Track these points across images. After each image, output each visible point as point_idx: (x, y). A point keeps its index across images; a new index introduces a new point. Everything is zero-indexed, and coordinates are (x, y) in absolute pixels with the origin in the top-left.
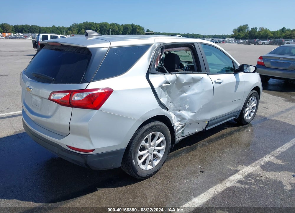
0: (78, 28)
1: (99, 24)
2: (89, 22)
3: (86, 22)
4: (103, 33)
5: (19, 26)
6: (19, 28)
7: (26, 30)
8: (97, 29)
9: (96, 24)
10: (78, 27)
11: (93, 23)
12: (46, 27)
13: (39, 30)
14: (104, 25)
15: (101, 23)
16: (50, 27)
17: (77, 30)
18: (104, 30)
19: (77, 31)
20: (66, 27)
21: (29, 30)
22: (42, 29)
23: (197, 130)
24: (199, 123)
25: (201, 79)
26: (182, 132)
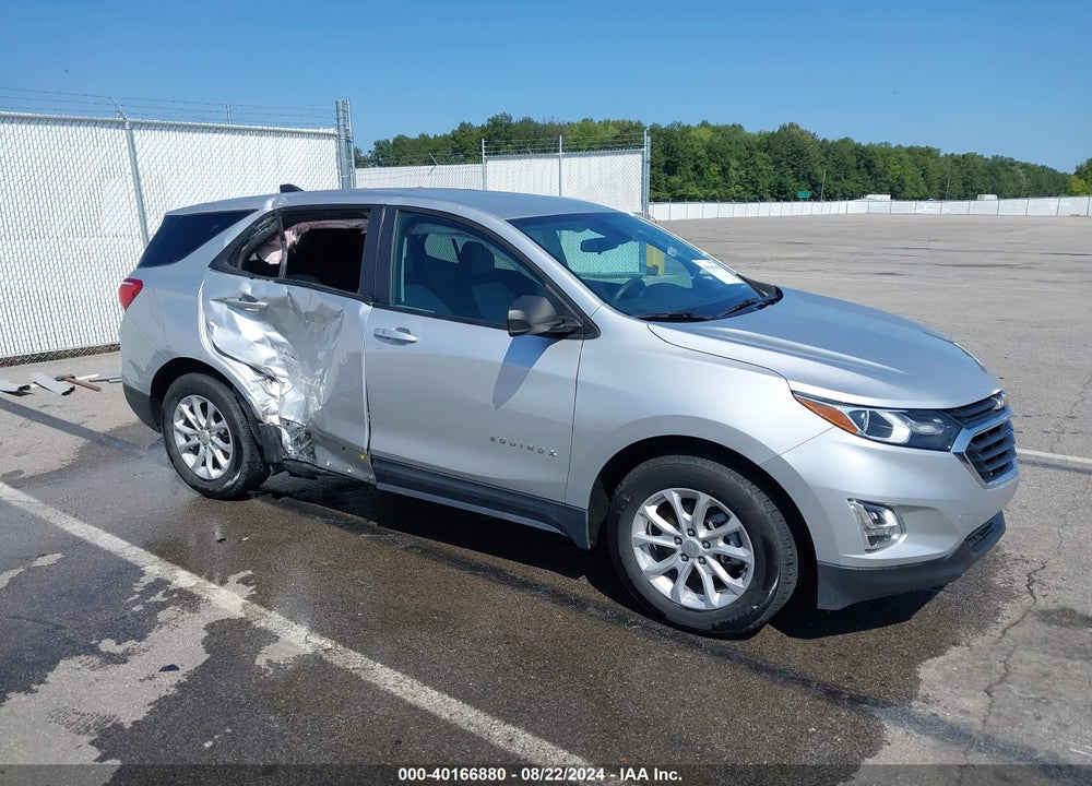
23: (349, 470)
24: (344, 448)
25: (342, 313)
26: (310, 450)
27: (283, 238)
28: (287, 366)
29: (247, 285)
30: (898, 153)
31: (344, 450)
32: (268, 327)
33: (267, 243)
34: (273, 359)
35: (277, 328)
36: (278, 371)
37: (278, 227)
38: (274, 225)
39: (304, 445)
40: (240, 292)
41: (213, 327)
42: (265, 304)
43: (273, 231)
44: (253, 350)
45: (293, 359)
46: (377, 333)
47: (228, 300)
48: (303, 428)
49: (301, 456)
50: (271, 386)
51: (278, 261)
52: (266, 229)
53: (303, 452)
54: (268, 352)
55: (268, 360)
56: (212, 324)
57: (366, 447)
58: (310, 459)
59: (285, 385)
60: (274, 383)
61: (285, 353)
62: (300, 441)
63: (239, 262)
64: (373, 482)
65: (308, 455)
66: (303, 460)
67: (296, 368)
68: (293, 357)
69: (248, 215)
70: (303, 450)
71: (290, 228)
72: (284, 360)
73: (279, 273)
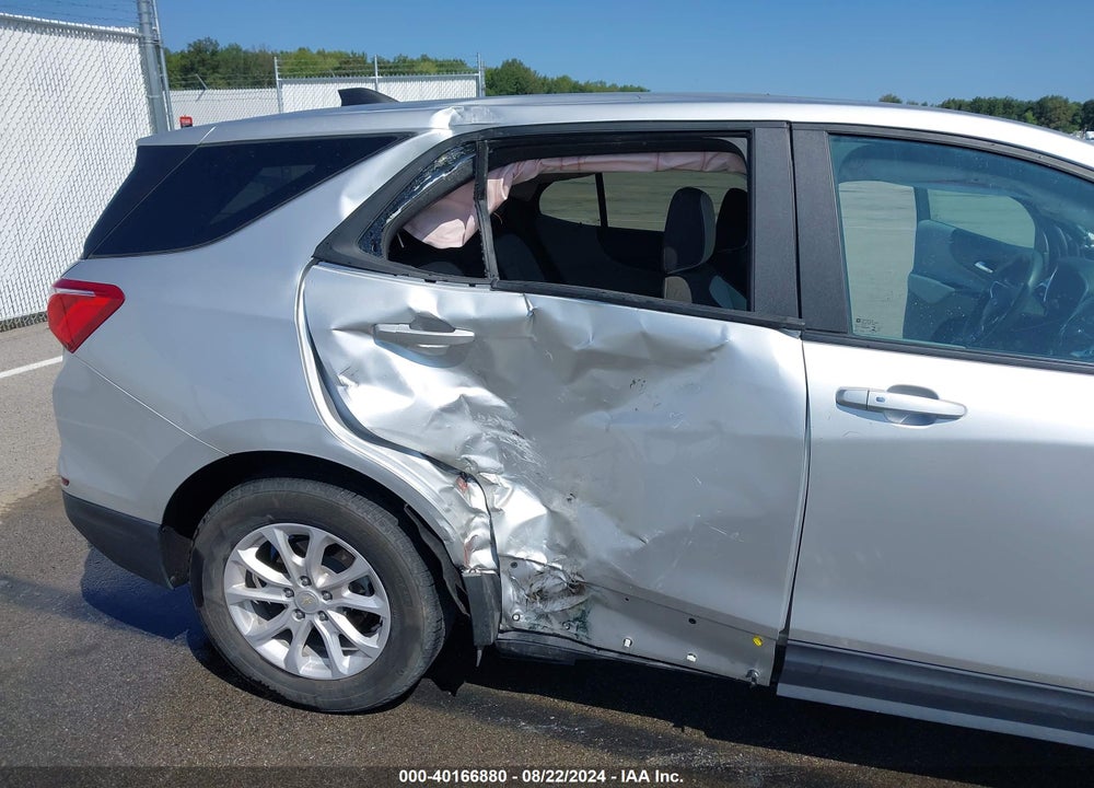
23: (691, 658)
24: (692, 621)
25: (714, 354)
26: (574, 614)
27: (481, 194)
28: (503, 451)
29: (421, 295)
31: (691, 622)
32: (464, 378)
33: (433, 207)
34: (475, 440)
35: (485, 378)
36: (483, 461)
37: (470, 170)
38: (463, 166)
39: (557, 606)
40: (410, 310)
41: (345, 386)
42: (471, 334)
43: (459, 180)
44: (440, 428)
45: (515, 437)
46: (847, 397)
47: (383, 328)
48: (552, 572)
49: (543, 622)
50: (470, 492)
51: (465, 241)
52: (444, 175)
53: (551, 617)
54: (466, 428)
55: (467, 443)
56: (343, 379)
57: (781, 626)
58: (573, 630)
59: (498, 489)
60: (471, 485)
61: (500, 427)
62: (542, 595)
63: (384, 246)
64: (767, 683)
65: (567, 622)
66: (546, 631)
67: (522, 454)
68: (515, 433)
69: (393, 145)
70: (553, 613)
71: (496, 172)
72: (496, 440)
73: (484, 267)
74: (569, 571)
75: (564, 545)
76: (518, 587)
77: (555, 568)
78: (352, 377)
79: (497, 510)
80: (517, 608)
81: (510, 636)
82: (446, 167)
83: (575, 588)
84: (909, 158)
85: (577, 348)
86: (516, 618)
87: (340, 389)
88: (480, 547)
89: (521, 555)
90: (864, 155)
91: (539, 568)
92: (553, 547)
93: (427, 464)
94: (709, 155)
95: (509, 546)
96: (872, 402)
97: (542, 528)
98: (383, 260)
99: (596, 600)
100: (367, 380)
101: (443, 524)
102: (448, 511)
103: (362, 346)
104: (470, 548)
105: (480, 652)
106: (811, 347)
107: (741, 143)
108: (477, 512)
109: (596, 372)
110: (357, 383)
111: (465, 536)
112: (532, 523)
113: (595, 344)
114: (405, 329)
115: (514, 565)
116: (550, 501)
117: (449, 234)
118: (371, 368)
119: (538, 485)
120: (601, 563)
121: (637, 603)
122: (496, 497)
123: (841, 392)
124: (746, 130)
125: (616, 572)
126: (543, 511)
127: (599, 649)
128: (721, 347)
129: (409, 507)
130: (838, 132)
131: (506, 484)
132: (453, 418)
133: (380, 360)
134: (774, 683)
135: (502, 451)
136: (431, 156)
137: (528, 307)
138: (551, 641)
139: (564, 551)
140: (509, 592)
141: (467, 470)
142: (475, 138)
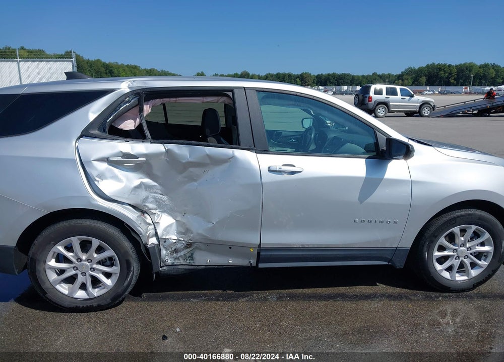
0: (414, 75)
1: (456, 66)
2: (436, 64)
3: (431, 65)
4: (461, 83)
5: (323, 75)
6: (323, 78)
7: (332, 81)
8: (450, 76)
9: (449, 66)
10: (414, 73)
11: (444, 66)
12: (363, 76)
13: (351, 81)
14: (466, 68)
15: (460, 65)
16: (368, 76)
17: (412, 78)
18: (466, 77)
19: (412, 80)
20: (395, 74)
21: (336, 80)
22: (356, 78)
23: (230, 262)
24: (230, 248)
25: (231, 159)
26: (188, 255)
27: (141, 110)
30: (123, 67)
32: (141, 176)
33: (122, 117)
34: (147, 198)
35: (150, 175)
36: (151, 206)
37: (137, 102)
38: (134, 101)
39: (182, 253)
40: (121, 152)
41: (98, 181)
42: (145, 159)
43: (133, 106)
44: (134, 194)
45: (161, 196)
46: (271, 169)
47: (111, 159)
48: (180, 242)
49: (177, 261)
50: (146, 217)
51: (136, 126)
52: (127, 104)
53: (180, 258)
54: (143, 194)
55: (144, 199)
56: (97, 179)
57: (259, 243)
58: (188, 261)
59: (156, 215)
60: (146, 215)
61: (155, 193)
62: (176, 251)
63: (107, 130)
64: (254, 265)
65: (186, 259)
66: (178, 264)
67: (164, 201)
68: (161, 194)
69: (108, 94)
70: (181, 256)
71: (146, 103)
72: (154, 198)
73: (146, 136)
74: (186, 240)
75: (183, 231)
76: (166, 249)
77: (180, 240)
78: (100, 178)
79: (157, 223)
80: (167, 257)
81: (165, 268)
82: (129, 102)
83: (189, 245)
84: (279, 98)
85: (184, 161)
86: (167, 261)
87: (96, 182)
88: (152, 237)
89: (167, 237)
90: (267, 97)
91: (174, 241)
92: (179, 233)
93: (130, 207)
94: (220, 97)
95: (163, 235)
96: (278, 169)
97: (174, 228)
98: (107, 135)
99: (197, 248)
100: (106, 178)
101: (139, 229)
102: (141, 224)
103: (104, 166)
104: (149, 237)
105: (155, 275)
106: (259, 155)
107: (230, 94)
108: (149, 224)
109: (191, 169)
110: (102, 180)
111: (147, 233)
112: (170, 226)
113: (190, 160)
114: (120, 158)
115: (165, 242)
116: (176, 217)
117: (129, 125)
118: (108, 174)
119: (171, 212)
120: (198, 234)
121: (211, 245)
122: (156, 218)
123: (269, 168)
124: (231, 90)
125: (203, 235)
126: (174, 221)
127: (198, 266)
128: (233, 157)
129: (126, 224)
130: (259, 91)
131: (159, 213)
132: (139, 190)
133: (110, 171)
134: (257, 265)
135: (157, 201)
136: (124, 97)
137: (165, 149)
138: (180, 267)
139: (183, 234)
140: (164, 252)
141: (144, 210)
142: (139, 91)
